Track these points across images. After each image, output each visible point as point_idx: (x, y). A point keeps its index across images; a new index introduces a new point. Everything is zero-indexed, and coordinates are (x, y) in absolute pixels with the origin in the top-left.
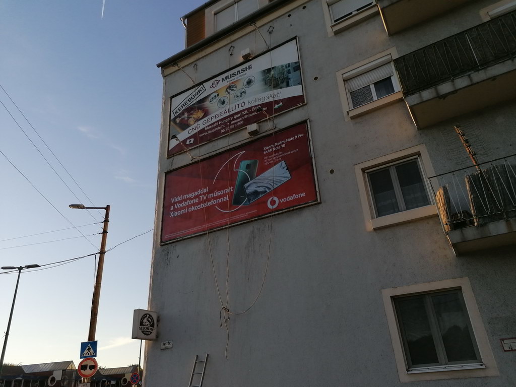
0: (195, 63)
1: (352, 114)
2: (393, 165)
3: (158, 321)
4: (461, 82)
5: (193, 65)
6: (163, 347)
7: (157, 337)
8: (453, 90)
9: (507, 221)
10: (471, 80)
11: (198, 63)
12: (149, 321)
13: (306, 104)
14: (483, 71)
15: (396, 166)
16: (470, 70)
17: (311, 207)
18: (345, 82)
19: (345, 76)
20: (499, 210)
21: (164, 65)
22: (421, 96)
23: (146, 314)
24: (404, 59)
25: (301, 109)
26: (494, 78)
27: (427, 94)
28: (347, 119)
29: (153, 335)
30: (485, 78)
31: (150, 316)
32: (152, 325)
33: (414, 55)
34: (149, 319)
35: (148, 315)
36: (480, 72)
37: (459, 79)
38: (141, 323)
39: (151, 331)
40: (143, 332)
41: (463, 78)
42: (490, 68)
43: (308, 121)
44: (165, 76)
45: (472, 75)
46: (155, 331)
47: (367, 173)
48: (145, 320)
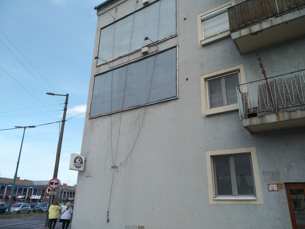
0: (117, 7)
1: (203, 43)
2: (223, 77)
3: (85, 161)
4: (265, 25)
5: (115, 8)
6: (87, 175)
7: (84, 170)
8: (260, 30)
9: (277, 114)
10: (272, 23)
11: (118, 7)
12: (79, 161)
13: (178, 35)
14: (280, 17)
15: (225, 77)
16: (272, 17)
17: (173, 101)
18: (203, 22)
19: (202, 18)
20: (274, 108)
21: (99, 8)
22: (240, 33)
23: (78, 157)
24: (234, 8)
25: (174, 38)
26: (286, 23)
27: (244, 32)
28: (200, 46)
29: (82, 169)
30: (281, 22)
31: (80, 158)
32: (82, 163)
33: (240, 6)
34: (80, 160)
35: (79, 158)
36: (278, 18)
37: (265, 23)
38: (75, 162)
39: (80, 166)
40: (75, 166)
41: (268, 21)
42: (284, 16)
43: (177, 47)
44: (99, 15)
45: (272, 20)
46: (83, 166)
47: (208, 81)
48: (77, 160)
